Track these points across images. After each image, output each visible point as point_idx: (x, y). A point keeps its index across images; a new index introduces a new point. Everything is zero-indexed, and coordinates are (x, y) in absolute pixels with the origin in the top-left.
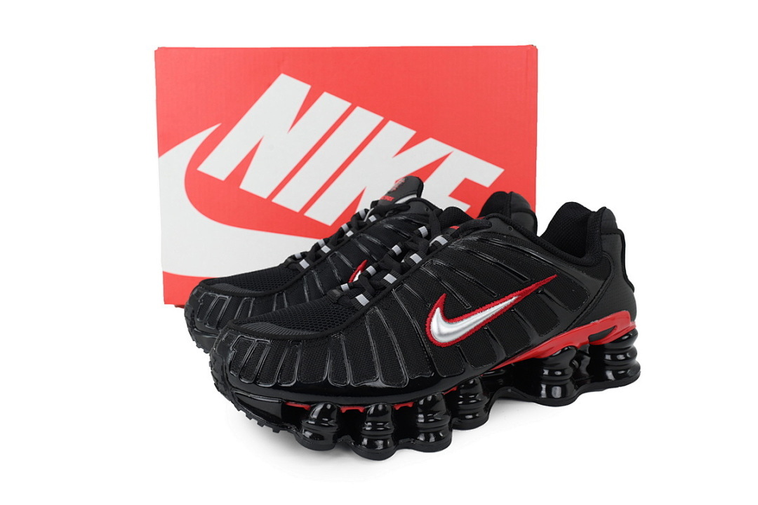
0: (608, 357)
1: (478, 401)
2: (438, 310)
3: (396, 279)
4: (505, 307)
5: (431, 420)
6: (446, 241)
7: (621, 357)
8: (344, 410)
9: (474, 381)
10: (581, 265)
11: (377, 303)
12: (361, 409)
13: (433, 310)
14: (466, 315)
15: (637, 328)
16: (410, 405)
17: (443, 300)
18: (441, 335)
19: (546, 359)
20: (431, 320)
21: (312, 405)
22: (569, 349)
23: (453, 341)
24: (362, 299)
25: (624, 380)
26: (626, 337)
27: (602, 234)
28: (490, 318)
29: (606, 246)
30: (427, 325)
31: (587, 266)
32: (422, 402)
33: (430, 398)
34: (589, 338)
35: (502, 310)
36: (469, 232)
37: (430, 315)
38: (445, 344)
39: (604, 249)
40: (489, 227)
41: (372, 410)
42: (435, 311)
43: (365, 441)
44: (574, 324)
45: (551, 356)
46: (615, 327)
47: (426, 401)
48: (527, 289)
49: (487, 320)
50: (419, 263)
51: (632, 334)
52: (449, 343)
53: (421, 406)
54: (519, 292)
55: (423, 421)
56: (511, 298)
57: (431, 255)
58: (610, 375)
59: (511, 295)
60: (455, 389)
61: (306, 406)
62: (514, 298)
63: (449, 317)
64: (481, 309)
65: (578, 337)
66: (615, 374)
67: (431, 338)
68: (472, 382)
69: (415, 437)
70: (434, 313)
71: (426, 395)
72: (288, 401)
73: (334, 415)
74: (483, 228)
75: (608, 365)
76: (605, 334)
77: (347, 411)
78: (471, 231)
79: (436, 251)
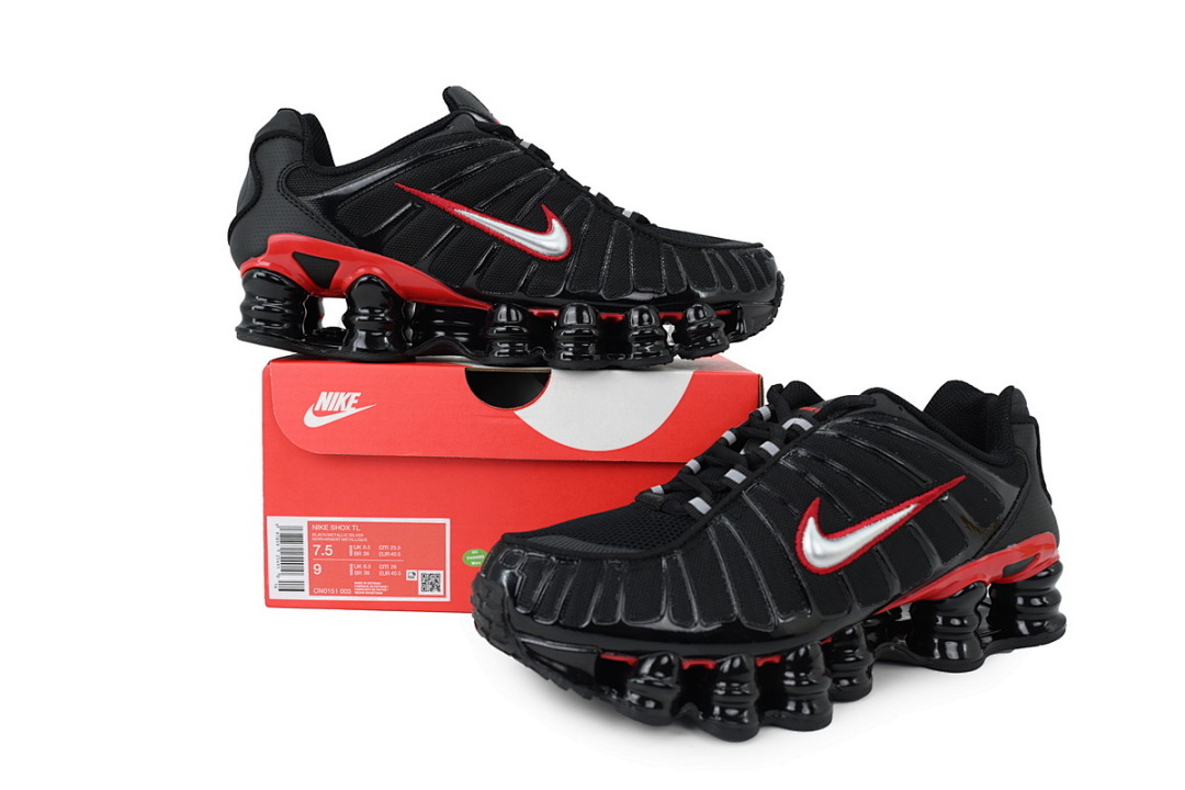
0: (1020, 601)
1: (858, 660)
2: (811, 521)
3: (744, 477)
4: (901, 520)
5: (805, 683)
6: (810, 426)
7: (1037, 602)
8: (687, 664)
9: (854, 631)
10: (994, 465)
11: (724, 510)
12: (710, 664)
13: (803, 521)
14: (849, 530)
15: (1061, 560)
16: (776, 660)
17: (817, 507)
18: (816, 556)
19: (942, 601)
20: (802, 535)
21: (641, 658)
22: (974, 588)
23: (834, 567)
24: (699, 504)
25: (1042, 635)
26: (1045, 573)
27: (1013, 423)
28: (882, 534)
29: (1019, 441)
30: (797, 542)
31: (1000, 466)
32: (791, 657)
33: (802, 651)
34: (1004, 570)
35: (897, 524)
36: (842, 412)
37: (800, 527)
38: (824, 570)
39: (1018, 444)
40: (874, 406)
41: (726, 667)
42: (806, 522)
43: (717, 710)
44: (985, 548)
45: (951, 597)
46: (1036, 557)
47: (797, 655)
48: (927, 494)
49: (879, 536)
50: (776, 455)
51: (1055, 569)
52: (830, 568)
53: (790, 662)
54: (918, 498)
55: (793, 683)
56: (908, 506)
57: (792, 444)
58: (1022, 626)
59: (906, 503)
60: (829, 640)
61: (630, 659)
62: (912, 507)
63: (829, 530)
64: (868, 521)
65: (989, 568)
66: (1029, 626)
67: (803, 562)
68: (850, 631)
69: (783, 707)
70: (805, 525)
71: (796, 645)
72: (604, 651)
73: (676, 671)
74: (865, 406)
75: (1019, 613)
76: (1022, 567)
77: (691, 667)
78: (845, 411)
79: (798, 439)
